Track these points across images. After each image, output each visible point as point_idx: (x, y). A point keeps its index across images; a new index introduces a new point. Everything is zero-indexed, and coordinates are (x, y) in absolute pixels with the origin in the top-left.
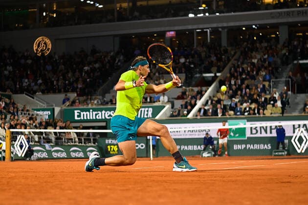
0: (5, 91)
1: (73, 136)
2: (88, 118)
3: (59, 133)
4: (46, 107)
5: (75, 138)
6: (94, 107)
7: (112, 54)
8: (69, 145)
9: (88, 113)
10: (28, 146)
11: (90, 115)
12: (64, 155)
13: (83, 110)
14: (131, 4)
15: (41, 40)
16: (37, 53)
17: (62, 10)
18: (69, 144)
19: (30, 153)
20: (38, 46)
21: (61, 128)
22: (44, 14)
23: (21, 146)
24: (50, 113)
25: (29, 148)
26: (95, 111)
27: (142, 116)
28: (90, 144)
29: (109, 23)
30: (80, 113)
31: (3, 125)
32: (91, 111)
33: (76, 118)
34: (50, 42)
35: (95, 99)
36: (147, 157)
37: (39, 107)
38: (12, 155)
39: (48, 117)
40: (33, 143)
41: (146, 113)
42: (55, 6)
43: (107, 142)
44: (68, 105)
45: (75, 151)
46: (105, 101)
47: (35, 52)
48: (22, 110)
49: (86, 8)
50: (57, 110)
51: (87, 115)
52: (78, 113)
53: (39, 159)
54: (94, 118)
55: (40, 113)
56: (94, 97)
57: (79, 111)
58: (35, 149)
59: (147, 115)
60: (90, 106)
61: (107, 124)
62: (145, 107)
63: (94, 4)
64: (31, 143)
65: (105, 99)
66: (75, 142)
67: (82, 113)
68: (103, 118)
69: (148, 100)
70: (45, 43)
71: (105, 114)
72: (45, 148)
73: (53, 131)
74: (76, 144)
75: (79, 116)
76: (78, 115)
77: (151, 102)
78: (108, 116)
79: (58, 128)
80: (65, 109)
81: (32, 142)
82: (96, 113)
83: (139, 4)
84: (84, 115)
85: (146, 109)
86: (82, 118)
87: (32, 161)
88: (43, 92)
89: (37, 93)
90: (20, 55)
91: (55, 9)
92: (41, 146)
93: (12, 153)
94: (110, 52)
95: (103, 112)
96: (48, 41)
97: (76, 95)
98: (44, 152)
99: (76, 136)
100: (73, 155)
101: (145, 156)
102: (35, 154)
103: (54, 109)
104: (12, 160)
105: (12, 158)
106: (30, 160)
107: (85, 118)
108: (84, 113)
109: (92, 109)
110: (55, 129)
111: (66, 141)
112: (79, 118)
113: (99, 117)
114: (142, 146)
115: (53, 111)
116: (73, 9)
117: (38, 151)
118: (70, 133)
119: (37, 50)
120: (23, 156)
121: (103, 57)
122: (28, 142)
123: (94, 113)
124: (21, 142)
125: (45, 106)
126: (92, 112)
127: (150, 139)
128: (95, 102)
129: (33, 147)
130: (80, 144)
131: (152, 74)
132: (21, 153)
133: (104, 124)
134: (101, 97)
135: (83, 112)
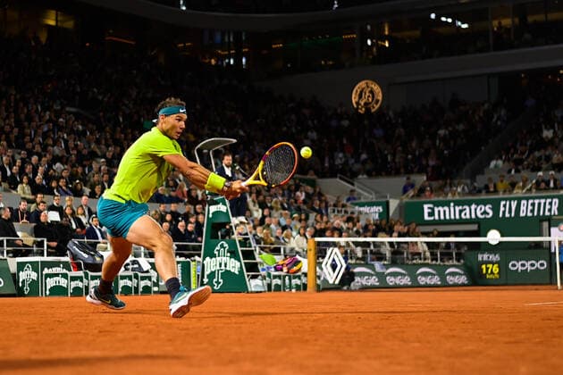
0: (306, 174)
1: (423, 248)
2: (452, 217)
3: (399, 243)
4: (374, 200)
5: (425, 252)
6: (457, 198)
7: (486, 106)
8: (414, 264)
9: (446, 208)
10: (344, 266)
11: (450, 212)
12: (406, 281)
13: (437, 204)
14: (517, 20)
15: (364, 86)
16: (358, 108)
17: (399, 35)
18: (415, 261)
19: (348, 277)
20: (360, 97)
21: (400, 235)
22: (369, 42)
23: (334, 267)
24: (381, 210)
25: (346, 269)
26: (459, 206)
27: (541, 213)
28: (451, 263)
29: (478, 55)
30: (433, 209)
31: (302, 231)
32: (452, 204)
33: (426, 217)
34: (379, 89)
35: (459, 184)
36: (551, 283)
37: (362, 200)
38: (319, 282)
39: (379, 216)
40: (353, 261)
41: (548, 207)
42: (386, 29)
43: (480, 259)
44: (413, 196)
45: (425, 274)
46: (475, 188)
47: (355, 106)
48: (335, 205)
49: (441, 30)
50: (394, 204)
51: (445, 212)
52: (429, 208)
53: (364, 288)
54: (457, 217)
55: (365, 209)
56: (456, 182)
57: (431, 206)
58: (357, 270)
59: (550, 210)
60: (450, 197)
61: (479, 227)
62: (546, 198)
63: (454, 22)
64: (350, 261)
65: (476, 184)
66: (425, 259)
67: (436, 210)
68: (473, 216)
69: (552, 185)
70: (372, 92)
71: (476, 210)
72: (374, 269)
73: (387, 239)
74: (427, 261)
75: (431, 214)
76: (429, 213)
77: (556, 188)
78: (482, 214)
79: (395, 234)
80: (406, 203)
81: (351, 258)
82: (461, 208)
83: (530, 19)
84: (439, 212)
85: (549, 200)
86: (437, 217)
87: (353, 291)
88: (369, 174)
89: (360, 176)
90: (330, 113)
91: (387, 33)
92: (366, 265)
93: (319, 277)
94: (483, 105)
95: (473, 207)
96: (376, 88)
97: (425, 178)
98: (372, 275)
99: (426, 248)
100: (422, 280)
101: (548, 281)
102: (357, 279)
103: (388, 203)
104: (319, 289)
105: (318, 286)
106: (349, 290)
107: (442, 217)
108: (441, 209)
109: (453, 201)
110: (391, 236)
111: (410, 257)
112: (432, 218)
113: (466, 215)
114: (542, 265)
115: (386, 206)
116: (418, 33)
117: (362, 274)
118: (416, 243)
119: (358, 103)
120: (337, 282)
121: (470, 112)
122: (346, 259)
123: (457, 209)
124: (334, 260)
125: (372, 197)
126: (454, 207)
127: (555, 253)
128: (459, 190)
129: (354, 268)
130: (434, 262)
131: (557, 140)
132: (332, 278)
133: (475, 227)
134: (469, 182)
135: (438, 206)
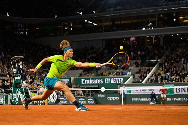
0: (45, 68)
2: (89, 83)
4: (66, 77)
7: (102, 49)
8: (79, 97)
9: (89, 80)
10: (57, 97)
11: (90, 82)
14: (112, 23)
15: (64, 42)
16: (62, 49)
17: (75, 26)
18: (79, 96)
19: (58, 101)
20: (63, 45)
22: (66, 28)
23: (53, 97)
24: (68, 80)
25: (57, 98)
26: (92, 79)
27: (118, 82)
28: (89, 97)
29: (100, 33)
30: (84, 80)
31: (43, 87)
32: (90, 79)
33: (82, 83)
34: (69, 43)
36: (120, 104)
38: (48, 102)
39: (68, 82)
40: (59, 96)
41: (120, 80)
42: (71, 24)
43: (98, 96)
44: (78, 76)
45: (81, 100)
46: (98, 74)
47: (61, 48)
49: (88, 25)
50: (72, 79)
51: (88, 81)
52: (83, 80)
53: (63, 104)
54: (92, 83)
55: (63, 80)
57: (84, 79)
58: (60, 99)
59: (120, 82)
61: (98, 86)
63: (92, 23)
64: (58, 96)
65: (98, 73)
66: (82, 96)
67: (85, 80)
68: (97, 83)
69: (121, 74)
70: (66, 44)
71: (98, 81)
72: (66, 99)
74: (82, 97)
75: (84, 82)
77: (122, 75)
78: (100, 82)
80: (76, 78)
81: (59, 95)
82: (93, 80)
83: (116, 23)
85: (120, 79)
86: (86, 83)
90: (53, 50)
91: (71, 25)
92: (63, 97)
93: (49, 101)
94: (100, 49)
95: (97, 80)
96: (68, 42)
97: (82, 71)
98: (65, 100)
101: (119, 103)
102: (61, 101)
103: (70, 78)
104: (49, 104)
105: (48, 103)
108: (87, 80)
111: (77, 95)
112: (84, 83)
113: (94, 83)
114: (117, 98)
115: (70, 79)
116: (81, 26)
117: (62, 100)
119: (62, 47)
120: (54, 102)
121: (97, 51)
122: (57, 95)
123: (92, 80)
124: (53, 95)
125: (66, 76)
127: (122, 94)
128: (93, 75)
130: (84, 97)
131: (123, 60)
132: (53, 101)
133: (97, 86)
134: (96, 72)
